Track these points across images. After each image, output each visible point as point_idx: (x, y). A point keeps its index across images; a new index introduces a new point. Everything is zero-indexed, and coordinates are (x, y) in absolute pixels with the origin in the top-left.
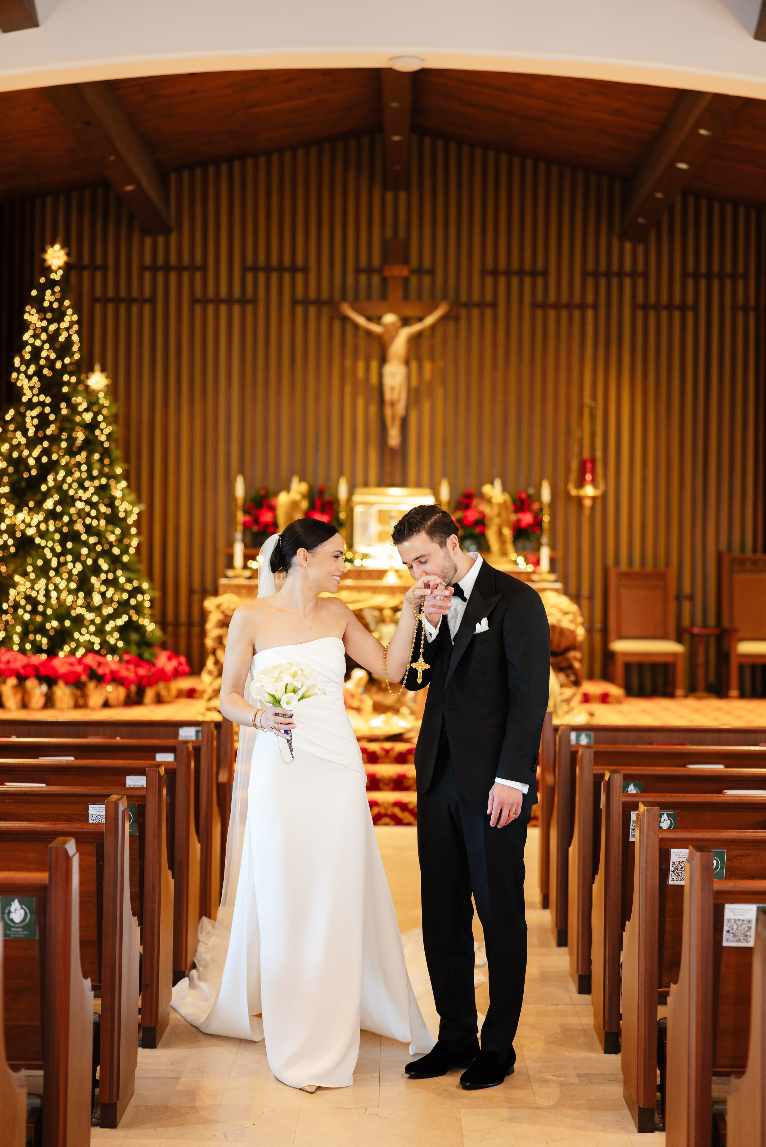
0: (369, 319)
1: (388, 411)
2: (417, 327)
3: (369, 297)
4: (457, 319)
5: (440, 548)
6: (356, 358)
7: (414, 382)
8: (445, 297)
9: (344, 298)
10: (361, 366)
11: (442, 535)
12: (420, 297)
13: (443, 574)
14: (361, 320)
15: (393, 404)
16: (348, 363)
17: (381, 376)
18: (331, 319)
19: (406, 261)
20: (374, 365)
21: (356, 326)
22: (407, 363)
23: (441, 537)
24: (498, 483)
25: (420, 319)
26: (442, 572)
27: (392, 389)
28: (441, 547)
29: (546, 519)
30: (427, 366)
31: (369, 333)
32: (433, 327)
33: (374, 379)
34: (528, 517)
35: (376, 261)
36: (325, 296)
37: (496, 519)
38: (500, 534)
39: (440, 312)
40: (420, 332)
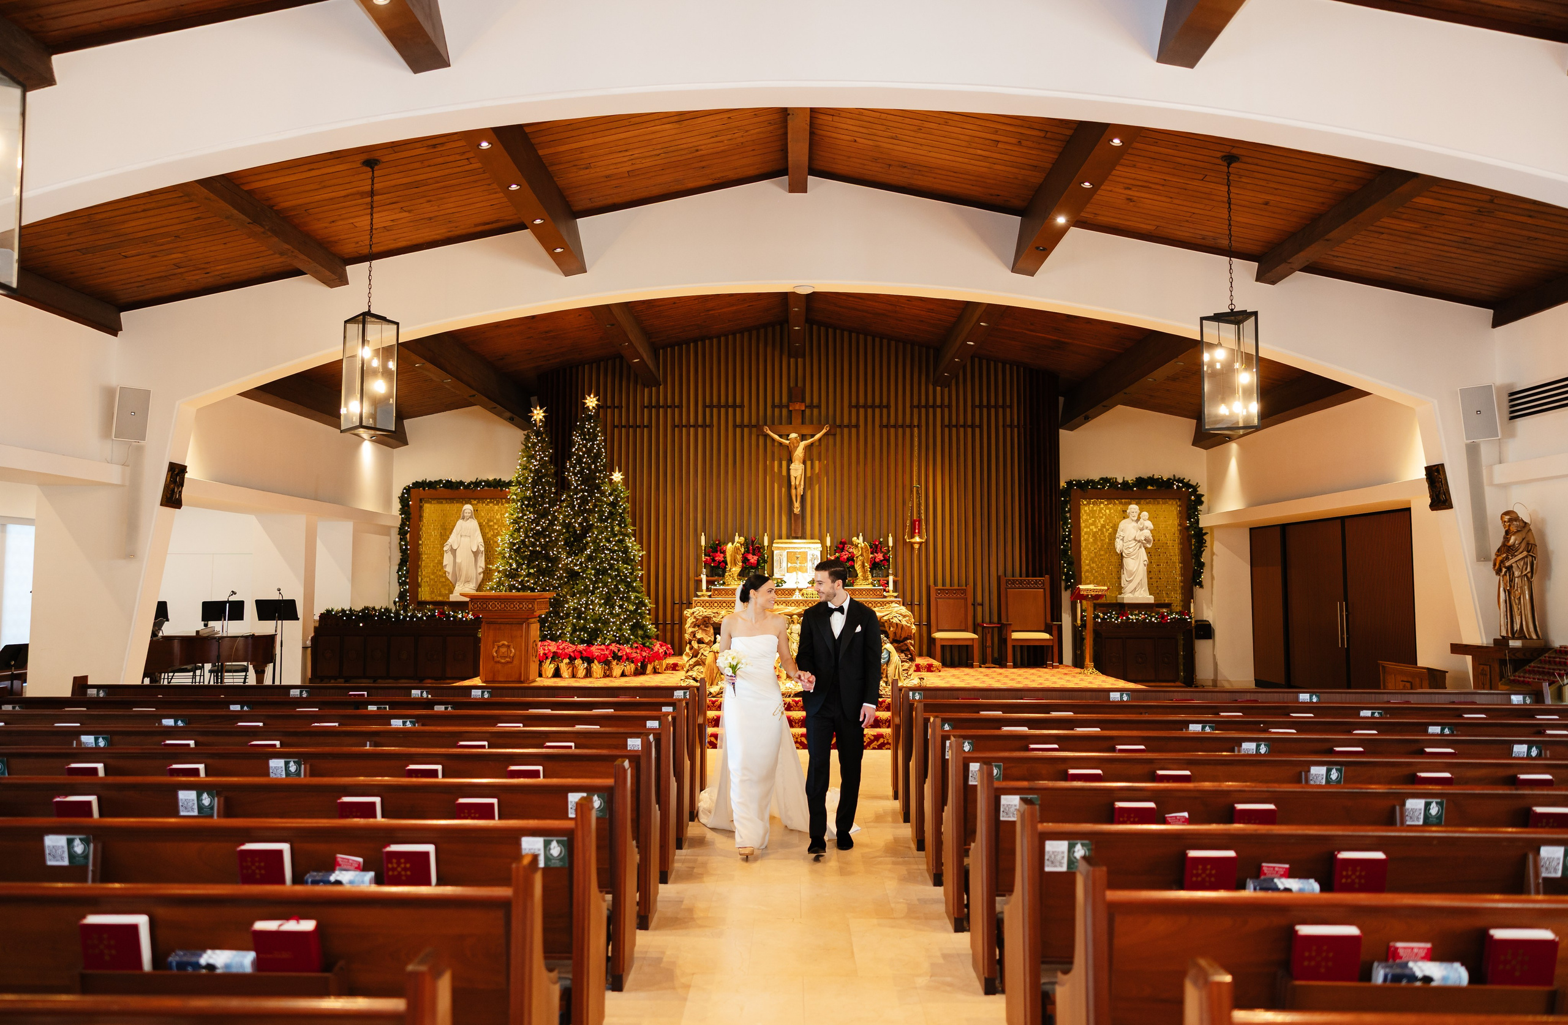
0: (781, 436)
1: (793, 491)
2: (810, 441)
3: (781, 423)
4: (835, 435)
6: (773, 460)
7: (809, 474)
9: (765, 424)
10: (776, 464)
12: (812, 422)
14: (776, 437)
15: (796, 488)
16: (768, 463)
17: (789, 470)
19: (803, 400)
20: (784, 463)
21: (773, 440)
22: (804, 462)
24: (861, 535)
25: (812, 436)
27: (796, 478)
29: (891, 557)
30: (817, 463)
31: (781, 444)
32: (820, 440)
33: (784, 473)
34: (880, 556)
35: (785, 400)
36: (754, 422)
37: (860, 558)
38: (863, 566)
39: (824, 431)
40: (812, 444)
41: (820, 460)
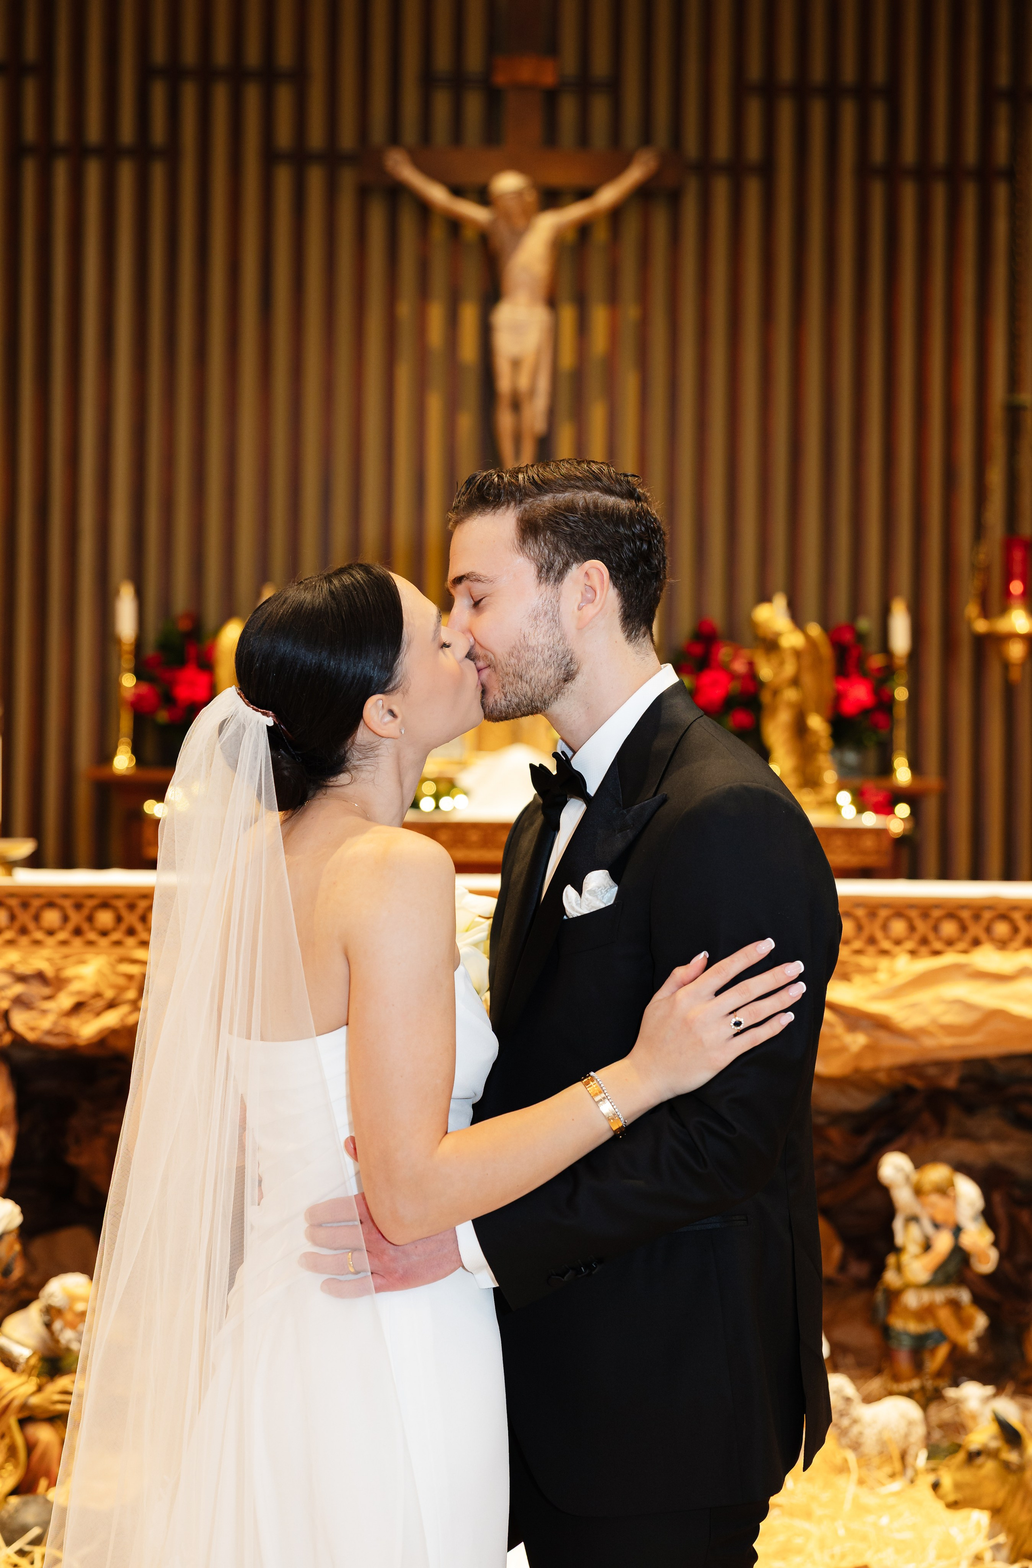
0: (457, 191)
1: (505, 420)
2: (576, 212)
3: (457, 136)
4: (675, 198)
5: (535, 577)
6: (423, 293)
7: (567, 360)
8: (646, 139)
9: (394, 138)
10: (436, 314)
11: (562, 548)
12: (584, 139)
13: (513, 661)
14: (437, 194)
15: (516, 405)
16: (405, 309)
17: (486, 332)
18: (363, 193)
19: (552, 49)
20: (469, 315)
21: (424, 208)
22: (552, 302)
23: (557, 549)
24: (780, 603)
25: (584, 194)
26: (511, 654)
27: (516, 364)
28: (539, 577)
29: (901, 694)
30: (600, 317)
31: (455, 225)
32: (616, 214)
33: (469, 350)
34: (860, 693)
35: (474, 60)
36: (347, 140)
37: (791, 695)
38: (800, 729)
39: (634, 176)
40: (584, 229)
41: (613, 299)
